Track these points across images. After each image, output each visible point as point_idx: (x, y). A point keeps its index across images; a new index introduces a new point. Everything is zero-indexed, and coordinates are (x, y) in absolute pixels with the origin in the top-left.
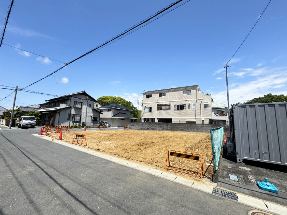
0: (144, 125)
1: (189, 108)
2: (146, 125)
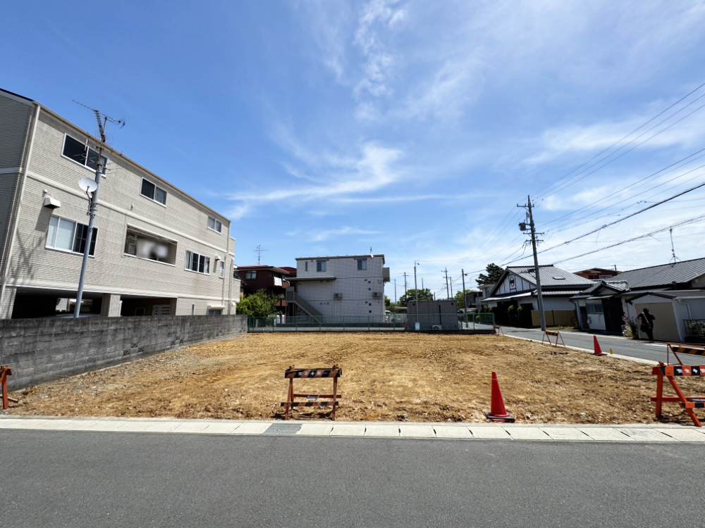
0: (109, 338)
1: (214, 271)
2: (121, 337)
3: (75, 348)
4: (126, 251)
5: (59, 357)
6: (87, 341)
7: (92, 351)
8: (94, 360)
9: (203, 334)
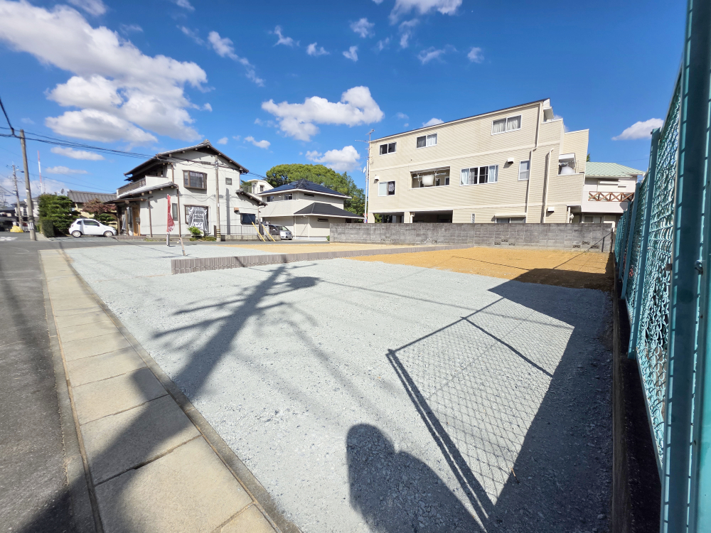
0: (372, 232)
2: (378, 232)
3: (357, 234)
4: (413, 186)
5: (352, 236)
6: (362, 232)
7: (364, 236)
8: (366, 240)
9: (466, 240)
